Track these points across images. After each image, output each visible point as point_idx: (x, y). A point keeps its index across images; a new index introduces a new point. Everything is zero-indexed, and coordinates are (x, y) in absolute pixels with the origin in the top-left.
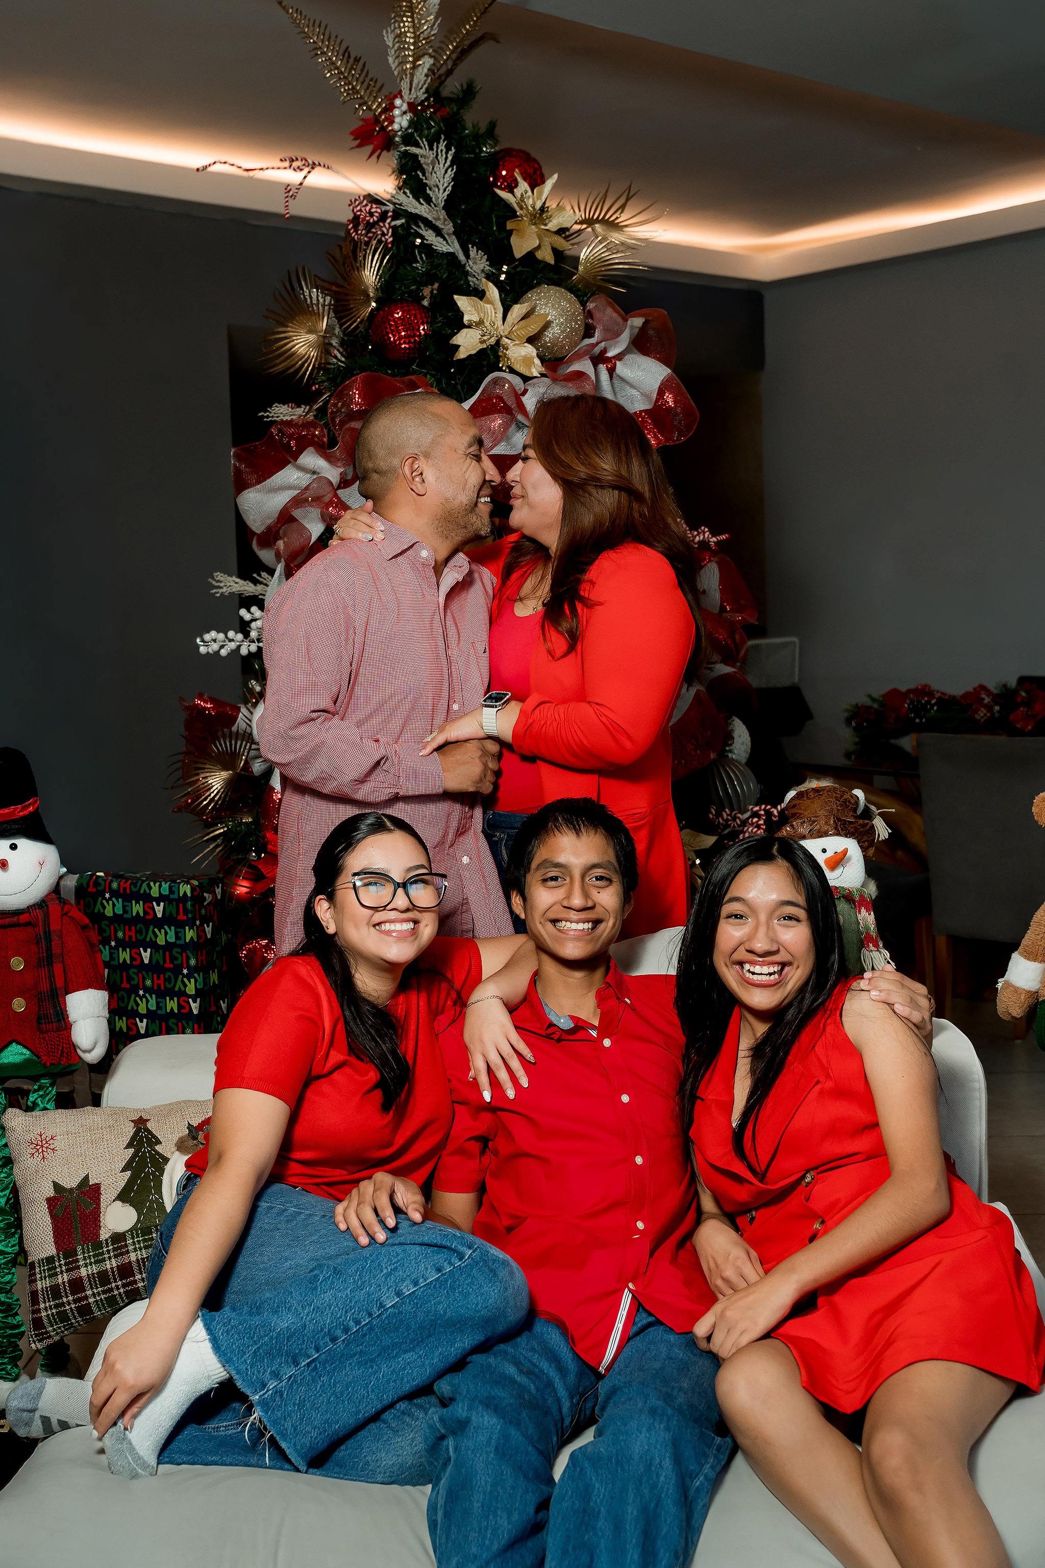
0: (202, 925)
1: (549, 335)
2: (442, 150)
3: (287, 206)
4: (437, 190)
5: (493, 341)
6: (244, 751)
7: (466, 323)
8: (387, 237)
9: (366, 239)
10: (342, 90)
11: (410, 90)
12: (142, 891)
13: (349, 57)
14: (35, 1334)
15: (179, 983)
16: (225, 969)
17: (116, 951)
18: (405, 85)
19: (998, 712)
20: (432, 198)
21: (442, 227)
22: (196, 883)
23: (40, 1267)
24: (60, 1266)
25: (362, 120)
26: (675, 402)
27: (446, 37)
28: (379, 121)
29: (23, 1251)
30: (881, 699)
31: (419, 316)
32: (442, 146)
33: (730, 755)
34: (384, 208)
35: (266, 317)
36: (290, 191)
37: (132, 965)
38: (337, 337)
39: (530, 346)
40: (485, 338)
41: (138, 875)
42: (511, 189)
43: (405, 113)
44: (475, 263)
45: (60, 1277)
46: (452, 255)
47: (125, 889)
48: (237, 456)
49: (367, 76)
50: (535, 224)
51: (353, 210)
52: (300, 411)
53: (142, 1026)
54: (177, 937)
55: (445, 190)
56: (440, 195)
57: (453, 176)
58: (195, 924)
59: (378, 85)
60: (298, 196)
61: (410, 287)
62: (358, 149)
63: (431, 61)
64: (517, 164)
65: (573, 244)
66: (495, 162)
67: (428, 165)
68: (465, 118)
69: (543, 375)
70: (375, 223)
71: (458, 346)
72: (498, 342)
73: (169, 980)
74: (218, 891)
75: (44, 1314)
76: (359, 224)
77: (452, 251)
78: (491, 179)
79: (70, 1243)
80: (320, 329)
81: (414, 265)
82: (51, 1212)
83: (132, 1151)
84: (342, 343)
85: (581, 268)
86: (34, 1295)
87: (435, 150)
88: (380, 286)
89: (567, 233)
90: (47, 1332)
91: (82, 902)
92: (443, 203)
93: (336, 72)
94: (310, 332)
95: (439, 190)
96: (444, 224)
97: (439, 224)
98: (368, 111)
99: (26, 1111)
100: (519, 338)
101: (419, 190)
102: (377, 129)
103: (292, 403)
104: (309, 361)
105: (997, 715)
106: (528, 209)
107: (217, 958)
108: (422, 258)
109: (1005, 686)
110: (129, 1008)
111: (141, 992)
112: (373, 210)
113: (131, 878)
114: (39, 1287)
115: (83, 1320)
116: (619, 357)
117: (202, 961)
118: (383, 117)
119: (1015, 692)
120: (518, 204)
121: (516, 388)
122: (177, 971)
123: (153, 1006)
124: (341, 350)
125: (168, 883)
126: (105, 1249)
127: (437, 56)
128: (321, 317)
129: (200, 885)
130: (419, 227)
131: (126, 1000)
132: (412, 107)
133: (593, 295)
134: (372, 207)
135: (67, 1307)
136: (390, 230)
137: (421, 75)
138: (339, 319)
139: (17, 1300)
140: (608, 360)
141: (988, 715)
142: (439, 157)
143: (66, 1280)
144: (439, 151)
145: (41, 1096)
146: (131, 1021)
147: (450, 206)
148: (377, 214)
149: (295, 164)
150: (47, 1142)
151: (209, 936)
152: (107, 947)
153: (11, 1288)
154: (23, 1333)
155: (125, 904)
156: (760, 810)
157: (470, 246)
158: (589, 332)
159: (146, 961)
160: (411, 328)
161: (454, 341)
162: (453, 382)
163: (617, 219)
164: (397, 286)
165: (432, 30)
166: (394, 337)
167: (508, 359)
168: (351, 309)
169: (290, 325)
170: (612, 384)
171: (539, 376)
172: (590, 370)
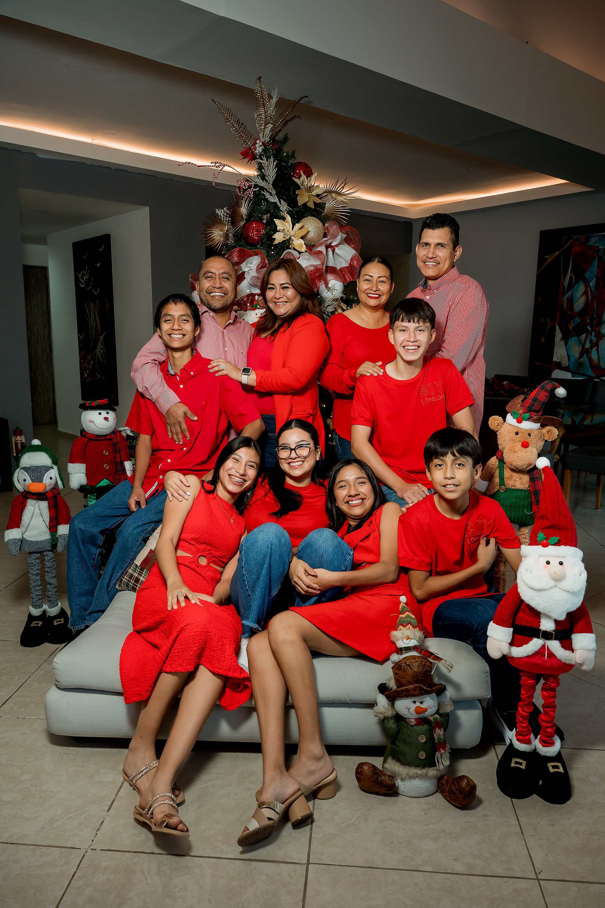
1: (309, 236)
2: (272, 162)
3: (214, 181)
4: (270, 177)
5: (288, 238)
7: (278, 230)
8: (251, 195)
9: (243, 196)
10: (237, 136)
11: (263, 137)
13: (239, 123)
18: (261, 135)
20: (267, 180)
25: (245, 148)
27: (279, 116)
28: (251, 149)
31: (261, 226)
32: (272, 160)
34: (250, 184)
35: (204, 225)
36: (215, 175)
38: (231, 233)
39: (302, 240)
40: (285, 236)
42: (299, 178)
43: (261, 146)
44: (283, 206)
46: (276, 203)
48: (192, 277)
49: (246, 131)
50: (307, 192)
51: (238, 184)
55: (273, 177)
56: (271, 179)
57: (276, 171)
59: (251, 135)
61: (258, 215)
62: (243, 159)
63: (272, 126)
64: (302, 168)
65: (323, 201)
66: (294, 167)
67: (266, 167)
68: (284, 149)
70: (246, 190)
71: (274, 239)
72: (290, 238)
76: (240, 189)
77: (275, 201)
78: (292, 174)
80: (224, 230)
81: (261, 207)
84: (234, 235)
85: (326, 210)
87: (269, 161)
88: (247, 214)
89: (321, 196)
92: (272, 182)
93: (234, 129)
94: (221, 231)
96: (271, 191)
98: (247, 145)
100: (298, 236)
101: (263, 177)
102: (250, 152)
104: (220, 242)
106: (305, 186)
116: (337, 246)
118: (252, 147)
120: (301, 184)
124: (233, 238)
127: (274, 123)
128: (225, 225)
130: (264, 191)
132: (263, 143)
133: (328, 221)
134: (245, 183)
136: (253, 193)
137: (268, 131)
138: (232, 226)
140: (333, 246)
142: (270, 164)
144: (271, 162)
147: (275, 183)
149: (217, 165)
157: (281, 199)
158: (326, 235)
160: (258, 231)
161: (274, 237)
162: (272, 253)
163: (341, 191)
164: (254, 215)
165: (272, 113)
166: (251, 234)
167: (293, 245)
168: (236, 222)
169: (214, 228)
170: (334, 257)
171: (304, 252)
172: (324, 251)
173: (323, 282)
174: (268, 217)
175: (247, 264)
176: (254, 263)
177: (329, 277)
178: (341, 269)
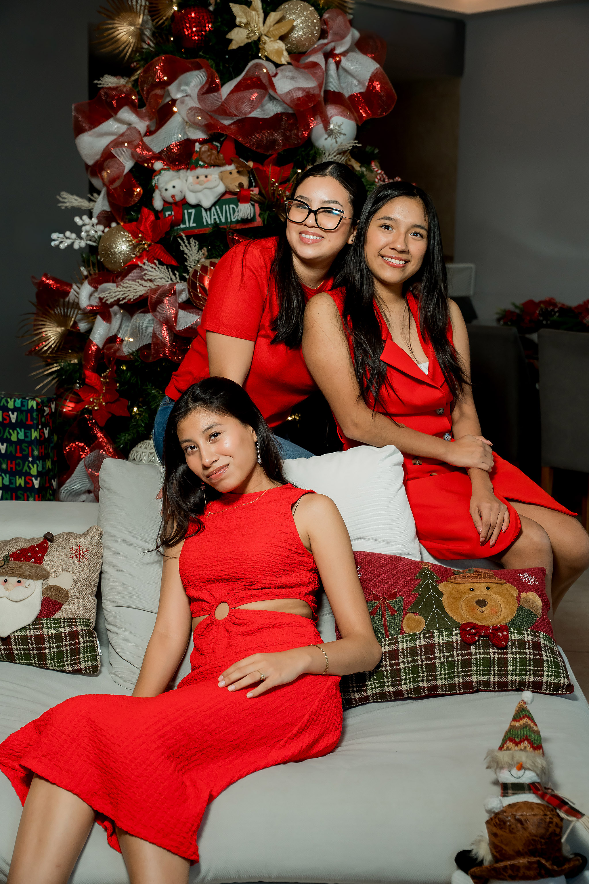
0: (42, 428)
1: (294, 35)
5: (255, 38)
6: (73, 314)
7: (237, 23)
12: (2, 404)
15: (26, 467)
16: (55, 459)
22: (39, 400)
26: (381, 87)
30: (521, 306)
31: (206, 17)
35: (100, 12)
38: (149, 30)
39: (281, 42)
40: (250, 35)
48: (77, 110)
52: (122, 81)
54: (26, 436)
58: (38, 427)
69: (289, 63)
71: (231, 41)
72: (259, 39)
74: (53, 406)
80: (137, 23)
84: (154, 34)
94: (131, 24)
100: (274, 36)
103: (117, 75)
104: (129, 45)
107: (51, 451)
116: (344, 54)
117: (43, 452)
121: (270, 73)
122: (25, 459)
123: (6, 482)
124: (152, 39)
125: (21, 400)
128: (138, 13)
129: (42, 402)
133: (328, 8)
138: (151, 16)
140: (337, 55)
151: (47, 436)
158: (323, 35)
159: (3, 452)
160: (201, 26)
161: (229, 36)
162: (227, 65)
166: (188, 31)
167: (265, 51)
168: (160, 10)
169: (117, 19)
170: (338, 73)
171: (286, 63)
172: (322, 63)
173: (319, 120)
174: (218, 1)
175: (180, 85)
176: (193, 84)
177: (331, 110)
178: (352, 97)
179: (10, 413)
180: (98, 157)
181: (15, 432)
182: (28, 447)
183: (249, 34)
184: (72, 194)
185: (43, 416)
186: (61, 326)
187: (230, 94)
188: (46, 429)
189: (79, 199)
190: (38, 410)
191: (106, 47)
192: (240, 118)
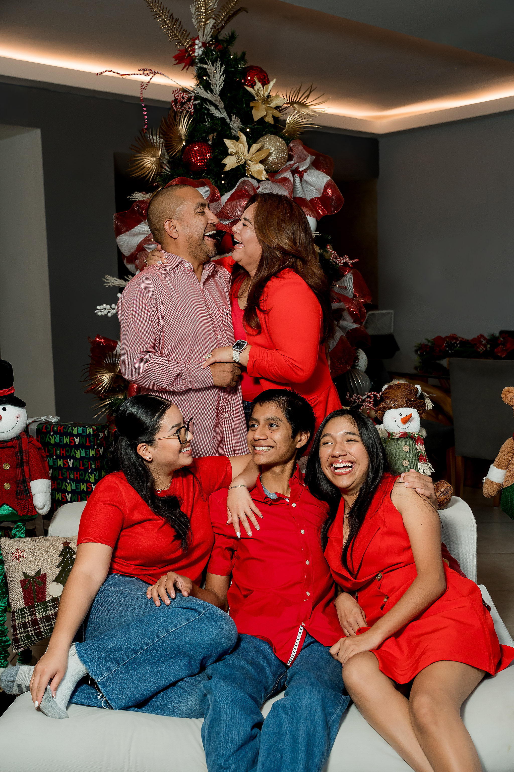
0: (98, 448)
1: (271, 159)
2: (218, 66)
3: (142, 93)
4: (216, 86)
5: (243, 162)
7: (230, 153)
8: (191, 109)
9: (181, 110)
10: (169, 35)
11: (203, 36)
12: (69, 432)
13: (173, 19)
14: (15, 646)
15: (87, 477)
17: (56, 461)
18: (200, 33)
19: (489, 348)
20: (213, 90)
21: (218, 105)
22: (95, 428)
23: (17, 613)
24: (27, 613)
25: (179, 50)
26: (332, 193)
27: (221, 9)
28: (188, 51)
29: (9, 606)
30: (432, 341)
31: (206, 149)
32: (219, 64)
33: (357, 367)
34: (190, 95)
35: (131, 149)
36: (143, 86)
37: (63, 468)
38: (166, 159)
39: (261, 165)
41: (67, 424)
42: (253, 86)
43: (200, 47)
44: (234, 123)
45: (26, 618)
46: (223, 119)
47: (60, 430)
48: (117, 218)
49: (181, 28)
50: (264, 104)
51: (174, 96)
52: (147, 196)
53: (69, 497)
54: (86, 454)
55: (220, 86)
56: (217, 89)
57: (224, 79)
58: (94, 447)
59: (187, 33)
60: (147, 88)
61: (202, 135)
62: (177, 65)
63: (214, 21)
64: (256, 73)
65: (283, 114)
66: (245, 73)
67: (211, 73)
68: (230, 50)
69: (267, 179)
70: (185, 103)
71: (226, 164)
72: (245, 163)
73: (82, 475)
74: (106, 432)
75: (19, 636)
76: (177, 103)
77: (223, 117)
78: (243, 81)
79: (32, 602)
80: (157, 155)
81: (205, 124)
82: (22, 587)
83: (62, 557)
84: (169, 162)
85: (287, 126)
86: (14, 627)
87: (215, 66)
88: (188, 134)
89: (280, 109)
90: (21, 645)
91: (39, 436)
92: (219, 93)
93: (166, 26)
94: (153, 156)
95: (217, 86)
96: (219, 103)
97: (217, 103)
98: (182, 46)
99: (11, 538)
100: (256, 160)
101: (207, 86)
102: (187, 55)
103: (144, 191)
104: (152, 171)
105: (488, 349)
106: (261, 97)
107: (105, 464)
108: (208, 120)
109: (493, 335)
110: (63, 488)
111: (68, 481)
112: (184, 96)
113: (63, 425)
114: (17, 623)
115: (38, 639)
116: (305, 171)
117: (98, 466)
118: (190, 49)
119: (497, 338)
120: (256, 94)
121: (254, 185)
122: (86, 470)
123: (74, 487)
124: (168, 166)
125: (82, 428)
126: (48, 605)
127: (217, 18)
128: (158, 149)
129: (97, 429)
130: (207, 105)
131: (61, 485)
132: (204, 44)
133: (292, 139)
134: (183, 95)
135: (30, 633)
136: (193, 106)
137: (208, 28)
138: (167, 150)
139: (7, 629)
140: (300, 172)
141: (484, 349)
142: (217, 70)
143: (29, 620)
144: (217, 67)
145: (18, 531)
146: (63, 494)
147: (222, 94)
148: (186, 98)
149: (146, 72)
150: (20, 553)
151: (101, 454)
152: (52, 459)
153: (4, 623)
154: (9, 645)
155: (60, 438)
156: (371, 394)
157: (232, 114)
158: (290, 158)
159: (71, 466)
160: (203, 155)
161: (224, 162)
162: (223, 182)
163: (305, 101)
164: (196, 134)
165: (214, 5)
166: (194, 159)
167: (250, 171)
168: (173, 145)
169: (143, 153)
170: (302, 185)
171: (265, 180)
172: (290, 177)
174: (215, 137)
178: (312, 200)
179: (75, 437)
180: (132, 250)
181: (79, 451)
182: (88, 462)
183: (238, 159)
184: (113, 277)
185: (98, 439)
186: (111, 373)
187: (226, 202)
188: (101, 449)
189: (119, 280)
190: (94, 435)
191: (136, 173)
192: (235, 219)
